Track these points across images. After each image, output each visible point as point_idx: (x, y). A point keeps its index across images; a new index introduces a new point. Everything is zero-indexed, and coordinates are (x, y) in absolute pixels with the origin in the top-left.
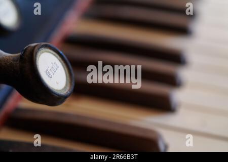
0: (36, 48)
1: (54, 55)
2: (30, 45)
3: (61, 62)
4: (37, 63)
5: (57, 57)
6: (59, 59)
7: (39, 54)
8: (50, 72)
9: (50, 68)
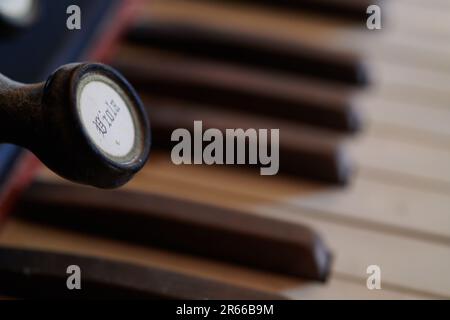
0: (75, 74)
1: (110, 85)
2: (62, 67)
3: (123, 99)
4: (78, 106)
5: (115, 90)
6: (120, 94)
7: (80, 86)
8: (104, 122)
9: (103, 113)
